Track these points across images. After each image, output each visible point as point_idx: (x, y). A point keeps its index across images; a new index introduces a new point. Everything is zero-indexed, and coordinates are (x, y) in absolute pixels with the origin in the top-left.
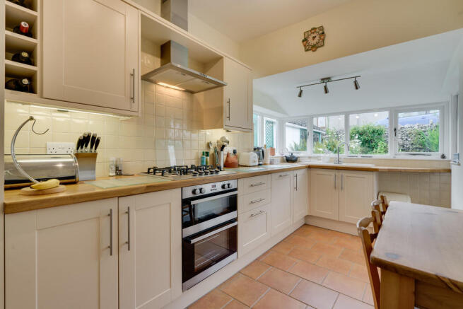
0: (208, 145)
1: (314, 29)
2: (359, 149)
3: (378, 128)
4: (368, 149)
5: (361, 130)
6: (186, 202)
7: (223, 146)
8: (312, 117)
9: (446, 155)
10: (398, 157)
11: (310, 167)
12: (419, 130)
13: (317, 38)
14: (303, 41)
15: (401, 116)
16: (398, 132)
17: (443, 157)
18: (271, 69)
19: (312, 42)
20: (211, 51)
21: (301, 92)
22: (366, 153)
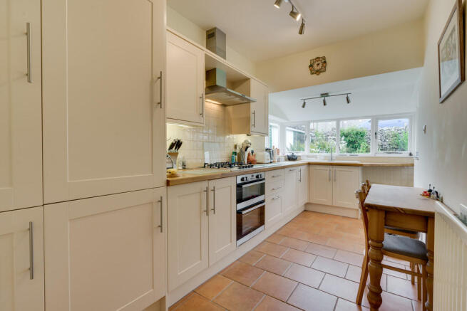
0: (236, 147)
1: (318, 58)
2: (345, 149)
3: (361, 130)
4: (352, 149)
5: (346, 132)
6: (239, 186)
7: (247, 147)
8: (309, 122)
9: (412, 153)
10: (378, 155)
11: (309, 164)
12: (396, 132)
13: (321, 65)
14: (310, 67)
15: (381, 122)
16: (378, 134)
17: (411, 154)
18: (283, 86)
19: (316, 68)
20: (241, 75)
21: (305, 103)
22: (351, 152)
